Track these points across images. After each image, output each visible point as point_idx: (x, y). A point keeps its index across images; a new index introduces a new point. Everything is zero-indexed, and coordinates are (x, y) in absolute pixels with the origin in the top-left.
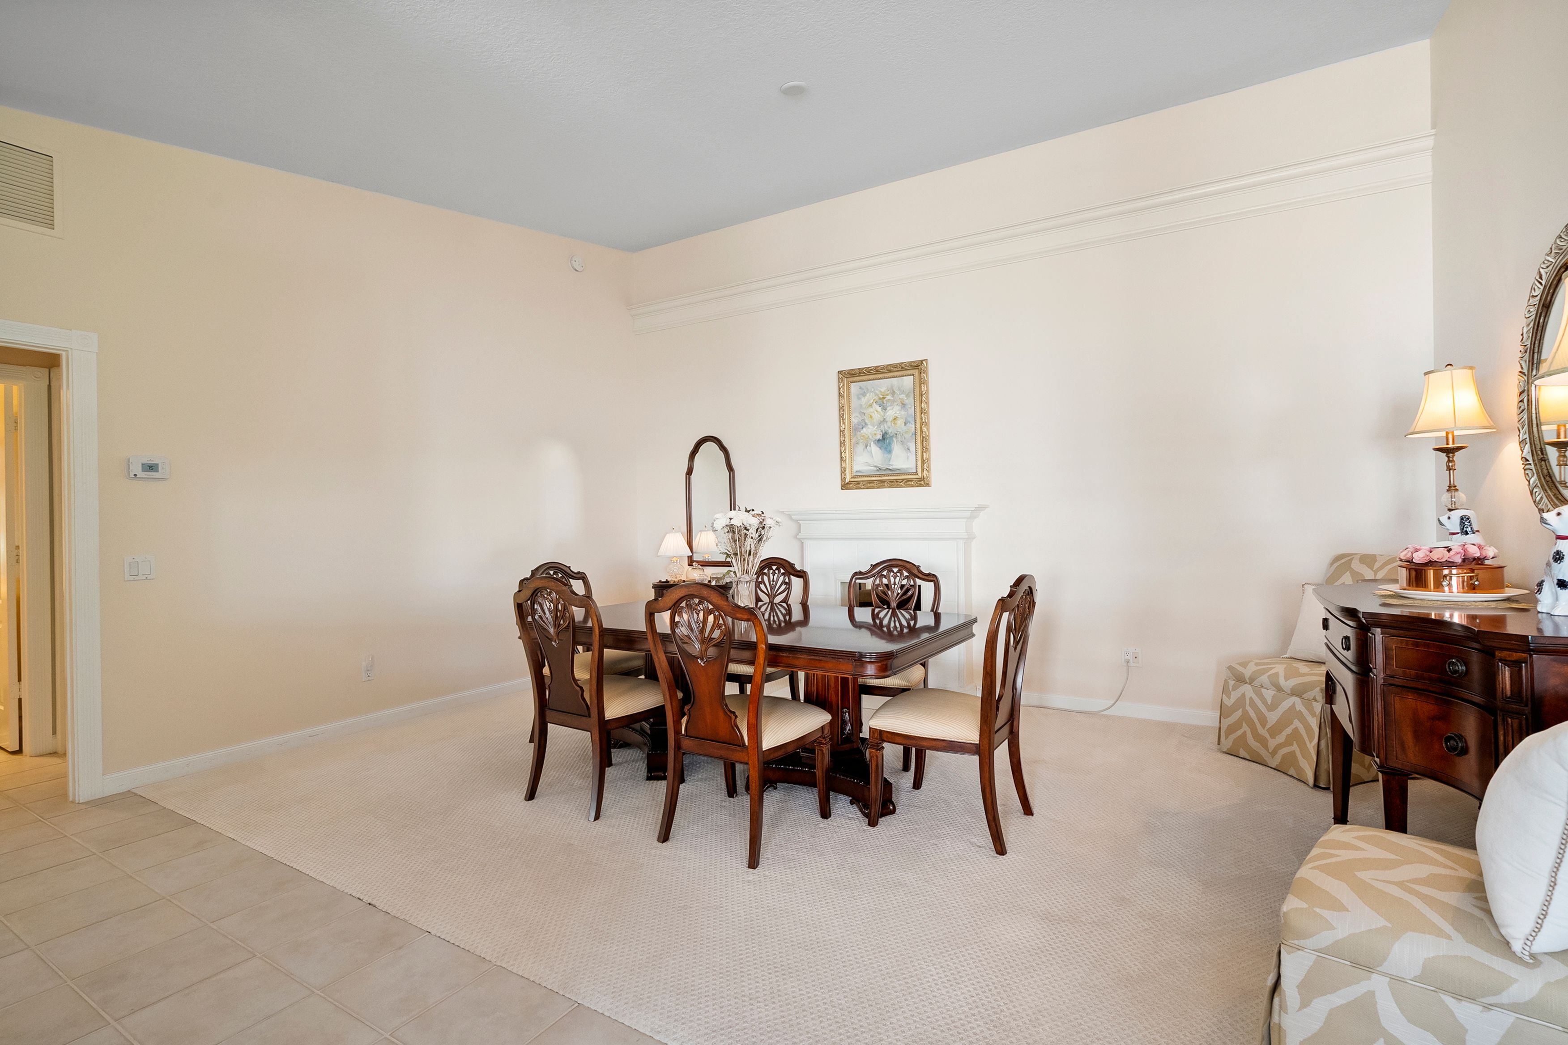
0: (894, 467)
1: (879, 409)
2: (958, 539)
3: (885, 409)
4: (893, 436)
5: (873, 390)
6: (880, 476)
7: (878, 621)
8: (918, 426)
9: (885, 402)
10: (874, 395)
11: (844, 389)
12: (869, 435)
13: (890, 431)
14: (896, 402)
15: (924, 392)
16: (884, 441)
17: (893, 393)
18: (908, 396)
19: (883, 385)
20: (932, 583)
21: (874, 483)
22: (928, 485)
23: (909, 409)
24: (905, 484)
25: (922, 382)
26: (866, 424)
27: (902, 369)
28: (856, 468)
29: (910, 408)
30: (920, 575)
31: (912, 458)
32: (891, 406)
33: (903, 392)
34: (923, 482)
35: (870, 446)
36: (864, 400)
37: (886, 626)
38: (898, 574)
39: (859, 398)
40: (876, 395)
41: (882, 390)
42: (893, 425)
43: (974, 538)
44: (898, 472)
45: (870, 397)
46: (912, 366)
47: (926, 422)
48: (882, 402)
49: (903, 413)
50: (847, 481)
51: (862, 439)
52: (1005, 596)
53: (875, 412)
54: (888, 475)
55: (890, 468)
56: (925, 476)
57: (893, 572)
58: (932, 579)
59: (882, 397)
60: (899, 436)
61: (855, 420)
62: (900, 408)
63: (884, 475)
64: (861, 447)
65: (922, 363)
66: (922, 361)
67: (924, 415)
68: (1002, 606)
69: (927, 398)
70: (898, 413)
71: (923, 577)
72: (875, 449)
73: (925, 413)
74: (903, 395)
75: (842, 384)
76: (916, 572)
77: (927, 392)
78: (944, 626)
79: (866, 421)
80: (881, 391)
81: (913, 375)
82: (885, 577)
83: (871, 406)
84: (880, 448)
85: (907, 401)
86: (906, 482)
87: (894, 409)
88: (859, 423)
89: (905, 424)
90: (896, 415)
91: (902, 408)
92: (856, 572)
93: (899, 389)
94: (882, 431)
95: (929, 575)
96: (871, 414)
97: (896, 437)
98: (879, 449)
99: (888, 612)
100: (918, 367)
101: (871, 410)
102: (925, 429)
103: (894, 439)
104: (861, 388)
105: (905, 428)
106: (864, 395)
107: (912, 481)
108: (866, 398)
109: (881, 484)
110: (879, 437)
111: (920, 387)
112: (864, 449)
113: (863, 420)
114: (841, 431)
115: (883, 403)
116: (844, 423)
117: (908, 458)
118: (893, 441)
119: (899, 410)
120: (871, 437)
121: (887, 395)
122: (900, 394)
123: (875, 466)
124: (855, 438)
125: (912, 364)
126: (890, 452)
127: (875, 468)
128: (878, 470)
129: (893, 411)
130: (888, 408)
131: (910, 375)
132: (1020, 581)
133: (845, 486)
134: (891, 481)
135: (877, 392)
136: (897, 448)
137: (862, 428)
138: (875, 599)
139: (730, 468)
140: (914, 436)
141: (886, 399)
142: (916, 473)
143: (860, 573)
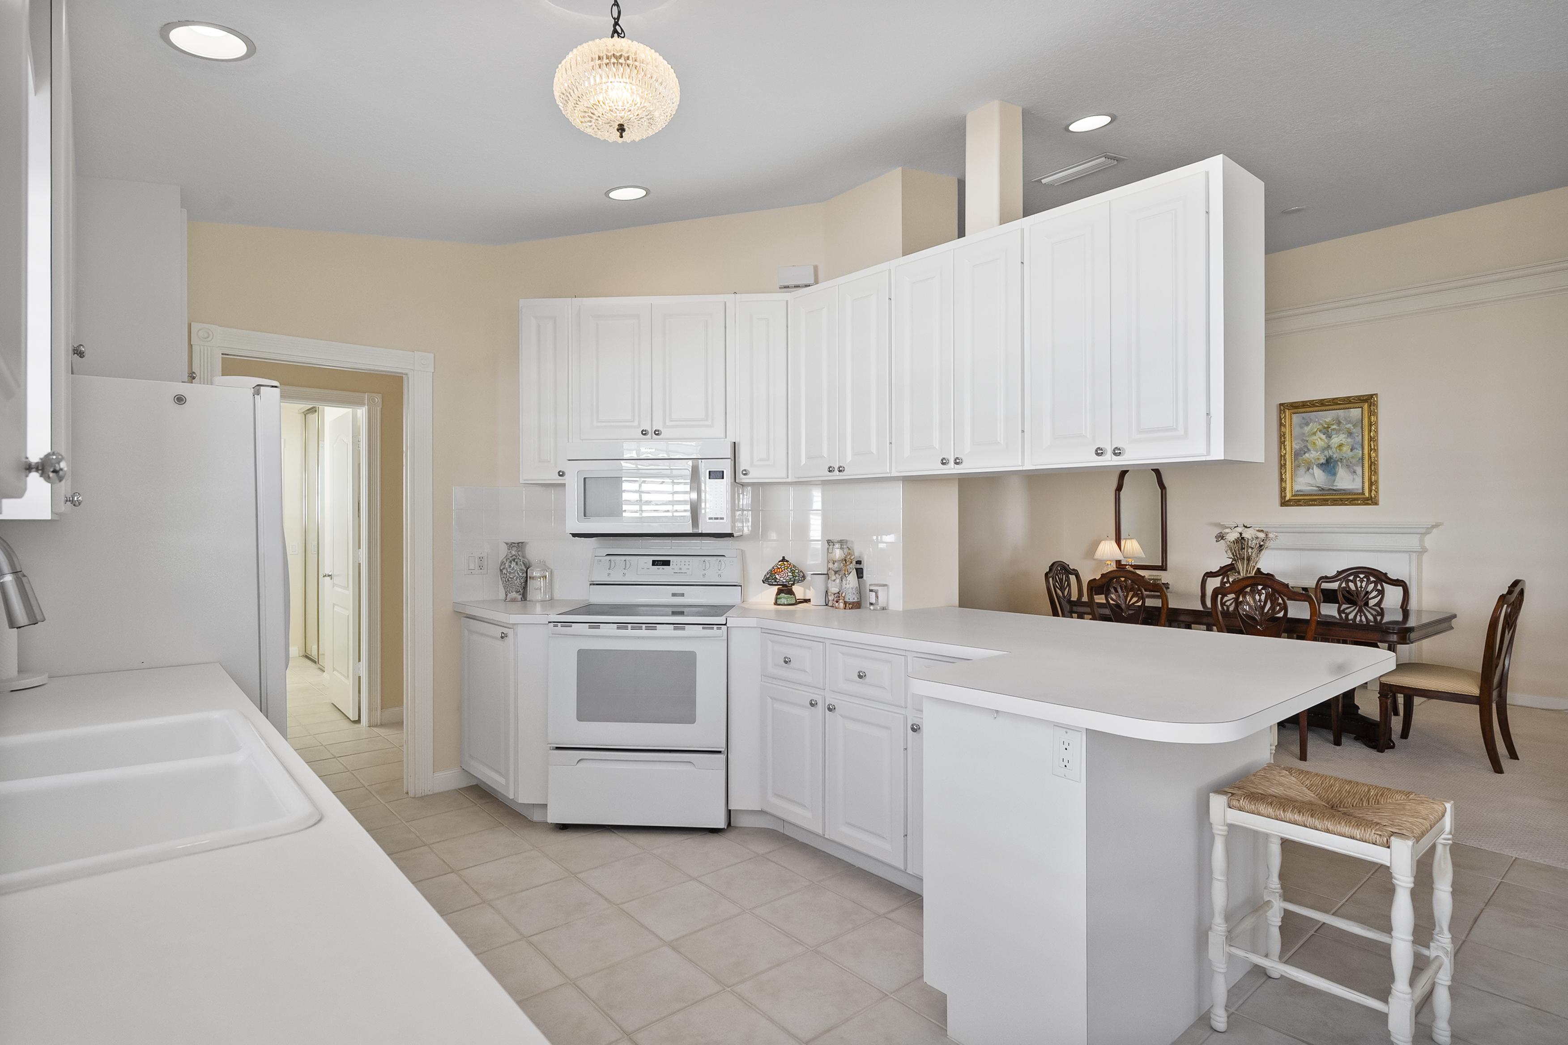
0: (1338, 488)
1: (1323, 437)
2: (1411, 552)
3: (1329, 437)
4: (1338, 460)
5: (1317, 420)
6: (1323, 495)
7: (1343, 615)
8: (1366, 451)
9: (1330, 431)
10: (1318, 425)
11: (1285, 419)
12: (1312, 459)
13: (1335, 456)
14: (1342, 431)
15: (1374, 423)
16: (1329, 465)
17: (1339, 423)
18: (1355, 426)
19: (1328, 416)
20: (1401, 588)
21: (1316, 501)
22: (1376, 504)
23: (1356, 438)
24: (1350, 502)
25: (1372, 413)
26: (1308, 450)
27: (1350, 402)
28: (1297, 487)
29: (1358, 436)
30: (1388, 581)
31: (1359, 481)
32: (1336, 434)
33: (1350, 422)
34: (1372, 501)
35: (1313, 469)
36: (1307, 429)
37: (1351, 620)
38: (1365, 579)
39: (1302, 428)
40: (1320, 424)
41: (1327, 420)
42: (1338, 451)
43: (1426, 551)
44: (1343, 492)
45: (1313, 426)
46: (1361, 400)
47: (1374, 449)
48: (1326, 431)
49: (1349, 440)
50: (1287, 498)
51: (1303, 463)
52: (1505, 593)
53: (1319, 439)
54: (1330, 495)
55: (1335, 488)
56: (1373, 496)
57: (1359, 577)
58: (1402, 584)
59: (1326, 426)
60: (1345, 461)
61: (1296, 446)
62: (1346, 436)
63: (1328, 495)
64: (1302, 470)
65: (1372, 397)
66: (1372, 396)
67: (1374, 442)
68: (1502, 599)
69: (1377, 428)
70: (1344, 440)
71: (1391, 582)
72: (1317, 472)
73: (1374, 441)
74: (1349, 425)
75: (1284, 415)
76: (1384, 578)
77: (1376, 423)
78: (1412, 622)
79: (1309, 447)
80: (1325, 421)
81: (1362, 407)
82: (1352, 581)
83: (1314, 434)
84: (1323, 471)
85: (1354, 430)
86: (1352, 501)
87: (1339, 437)
88: (1301, 449)
89: (1352, 450)
90: (1341, 442)
91: (1348, 436)
92: (1323, 577)
93: (1345, 419)
94: (1325, 456)
95: (1398, 580)
96: (1314, 441)
97: (1341, 462)
98: (1321, 472)
99: (1355, 608)
100: (1368, 401)
101: (1315, 438)
102: (1373, 455)
103: (1339, 463)
104: (1303, 418)
105: (1351, 454)
106: (1307, 424)
107: (1358, 500)
108: (1309, 427)
109: (1324, 502)
110: (1323, 461)
111: (1369, 418)
112: (1305, 472)
113: (1306, 446)
114: (1281, 456)
115: (1328, 431)
116: (1285, 449)
117: (1354, 479)
118: (1338, 465)
119: (1344, 438)
120: (1313, 461)
121: (1333, 425)
122: (1346, 424)
123: (1317, 487)
124: (1296, 462)
125: (1362, 398)
126: (1335, 474)
127: (1317, 489)
128: (1320, 490)
129: (1336, 440)
130: (1333, 436)
131: (1358, 408)
132: (1516, 583)
133: (1284, 503)
134: (1335, 500)
135: (1321, 422)
136: (1341, 472)
137: (1305, 454)
138: (1341, 598)
139: (1162, 487)
140: (1361, 460)
141: (1331, 428)
142: (1363, 493)
143: (1326, 577)
